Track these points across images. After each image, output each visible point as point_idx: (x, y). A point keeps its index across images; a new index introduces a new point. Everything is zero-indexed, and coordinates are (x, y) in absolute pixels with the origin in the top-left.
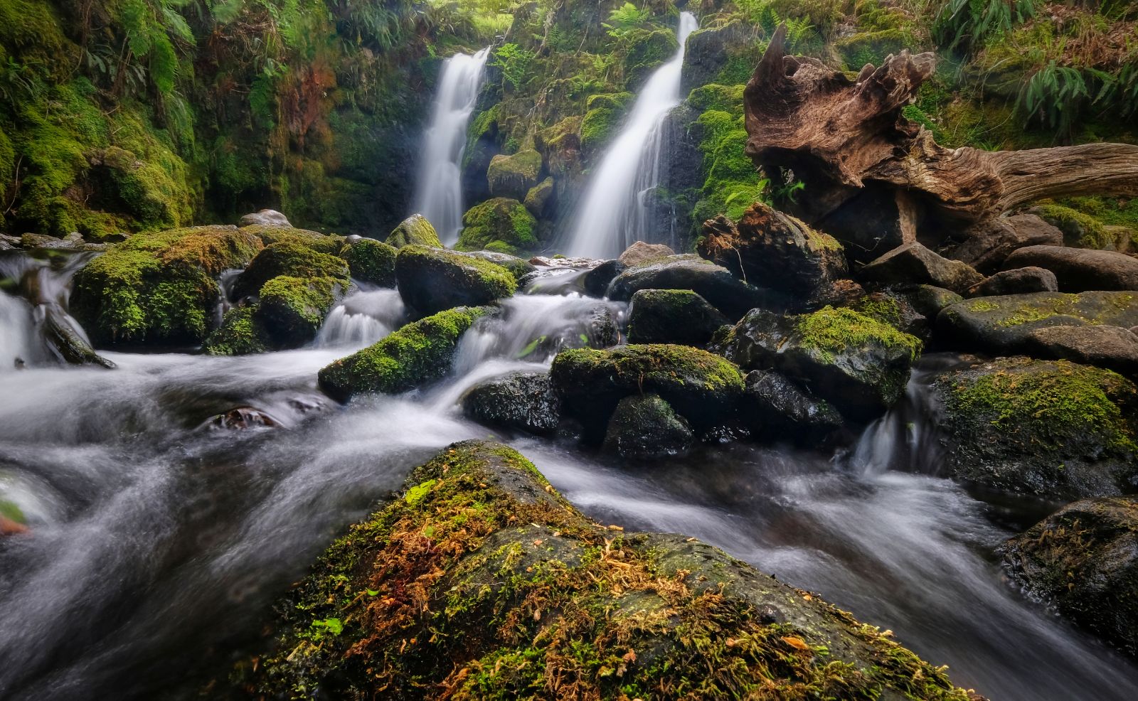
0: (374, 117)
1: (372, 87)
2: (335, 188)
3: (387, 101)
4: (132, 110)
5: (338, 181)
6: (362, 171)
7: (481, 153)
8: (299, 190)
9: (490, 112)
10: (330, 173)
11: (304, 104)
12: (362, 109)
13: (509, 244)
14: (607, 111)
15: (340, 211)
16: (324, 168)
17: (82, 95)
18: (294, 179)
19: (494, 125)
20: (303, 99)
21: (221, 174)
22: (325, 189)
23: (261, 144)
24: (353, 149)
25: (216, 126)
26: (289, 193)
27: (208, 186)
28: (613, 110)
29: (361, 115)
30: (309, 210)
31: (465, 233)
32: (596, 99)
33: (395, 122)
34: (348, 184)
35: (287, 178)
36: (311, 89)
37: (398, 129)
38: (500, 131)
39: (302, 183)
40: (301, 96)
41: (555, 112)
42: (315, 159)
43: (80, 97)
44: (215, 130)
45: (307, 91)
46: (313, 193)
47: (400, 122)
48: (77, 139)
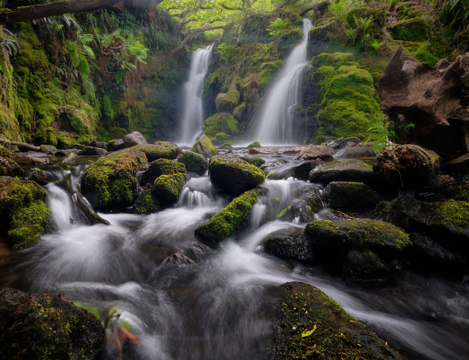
0: (164, 80)
1: (164, 68)
2: (149, 112)
3: (169, 73)
4: (73, 89)
5: (151, 109)
6: (160, 104)
7: (211, 92)
8: (135, 115)
9: (214, 73)
10: (147, 106)
11: (137, 78)
12: (159, 77)
13: (226, 133)
14: (271, 70)
15: (152, 122)
16: (145, 104)
17: (55, 85)
18: (133, 110)
19: (216, 79)
20: (136, 76)
21: (106, 111)
22: (145, 113)
23: (121, 97)
24: (156, 95)
25: (103, 91)
26: (131, 116)
27: (101, 117)
28: (274, 69)
29: (159, 80)
30: (139, 123)
31: (206, 129)
32: (266, 65)
33: (173, 82)
34: (155, 110)
35: (130, 110)
36: (139, 71)
37: (174, 84)
38: (219, 82)
39: (136, 111)
40: (135, 75)
41: (245, 72)
42: (141, 101)
43: (55, 86)
44: (103, 93)
45: (138, 72)
46: (141, 115)
47: (175, 81)
48: (55, 103)
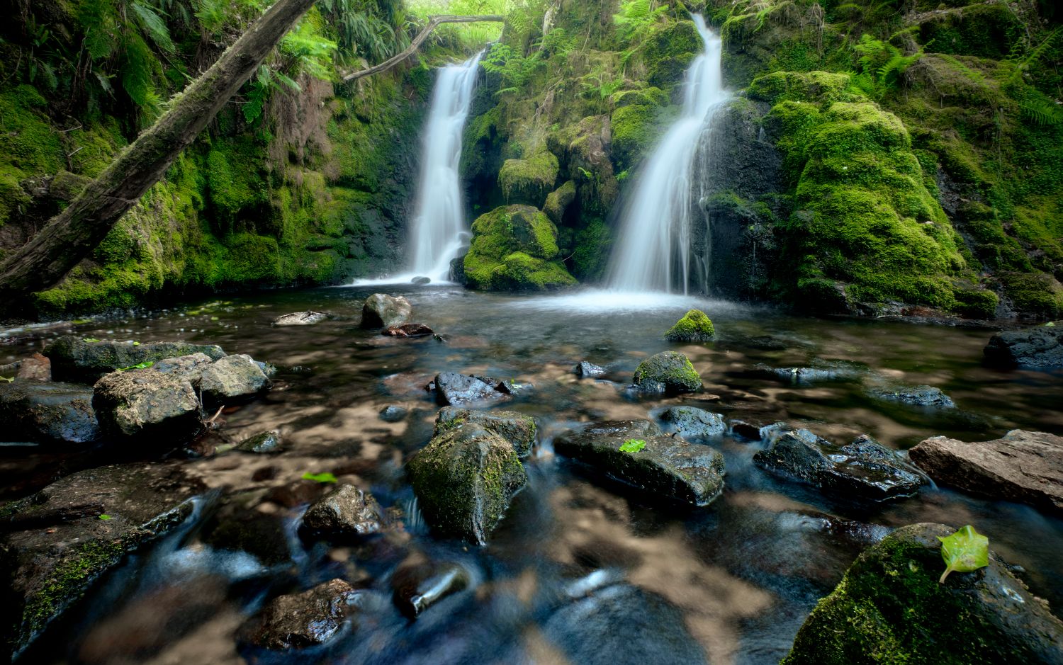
0: (372, 125)
1: (369, 97)
2: (336, 198)
3: (383, 110)
5: (339, 191)
6: (362, 180)
8: (301, 203)
9: (487, 116)
10: (331, 183)
11: (303, 114)
12: (360, 118)
13: (532, 256)
15: (342, 220)
16: (325, 179)
18: (295, 191)
19: (491, 128)
20: (301, 109)
22: (326, 199)
23: (259, 158)
24: (352, 158)
25: (209, 141)
26: (290, 207)
29: (358, 124)
30: (311, 222)
33: (391, 130)
34: (349, 193)
35: (287, 191)
36: (309, 99)
37: (395, 137)
38: (500, 135)
39: (303, 195)
40: (299, 106)
41: (566, 113)
42: (315, 170)
44: (207, 145)
45: (305, 101)
46: (315, 204)
47: (397, 129)
